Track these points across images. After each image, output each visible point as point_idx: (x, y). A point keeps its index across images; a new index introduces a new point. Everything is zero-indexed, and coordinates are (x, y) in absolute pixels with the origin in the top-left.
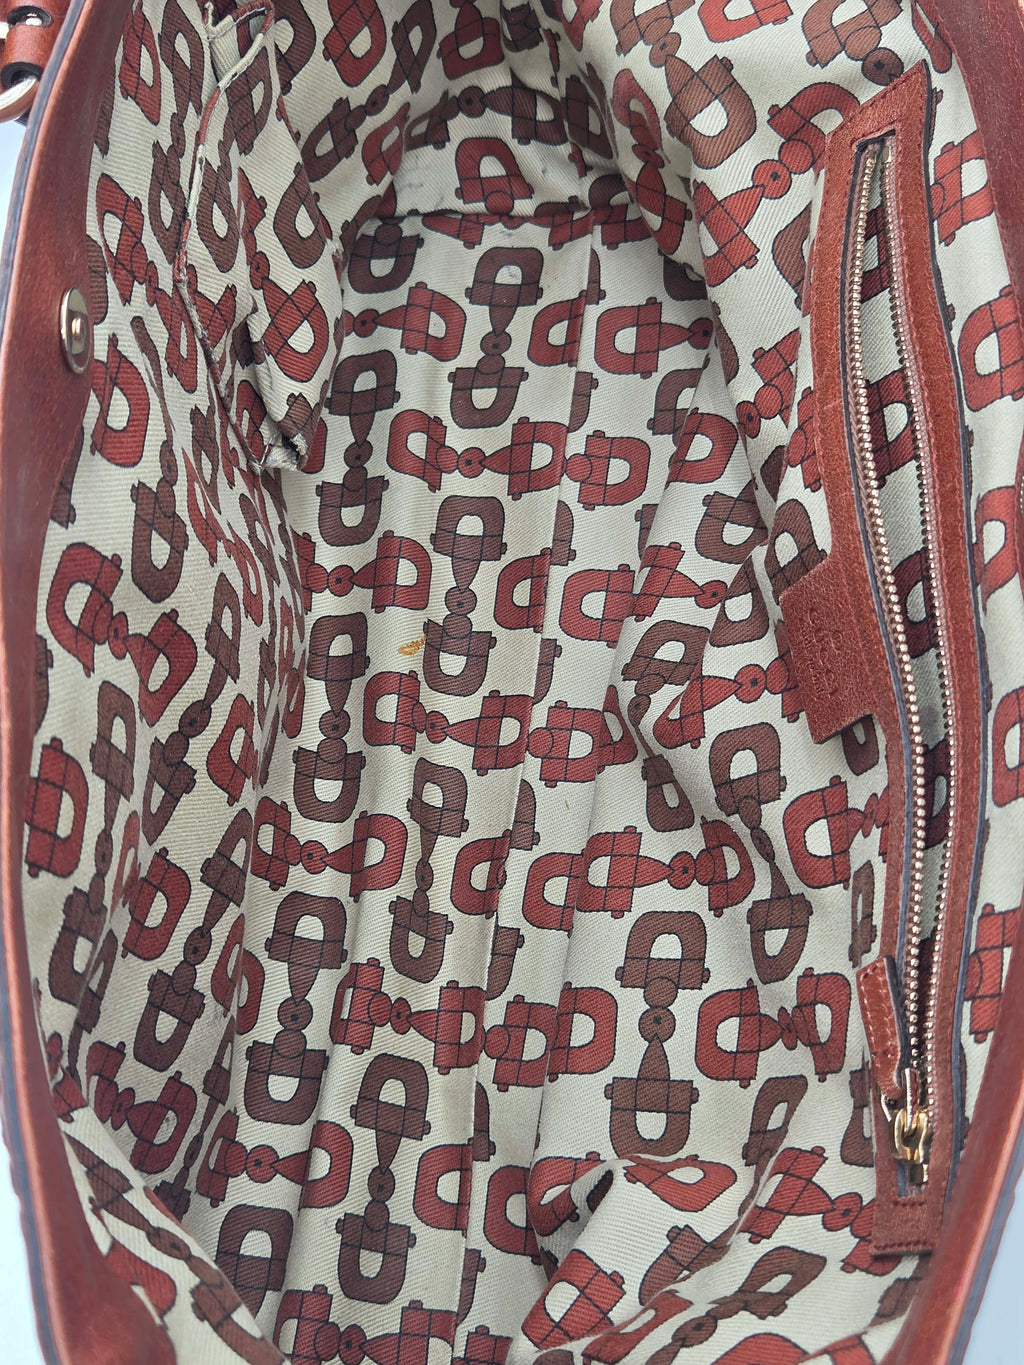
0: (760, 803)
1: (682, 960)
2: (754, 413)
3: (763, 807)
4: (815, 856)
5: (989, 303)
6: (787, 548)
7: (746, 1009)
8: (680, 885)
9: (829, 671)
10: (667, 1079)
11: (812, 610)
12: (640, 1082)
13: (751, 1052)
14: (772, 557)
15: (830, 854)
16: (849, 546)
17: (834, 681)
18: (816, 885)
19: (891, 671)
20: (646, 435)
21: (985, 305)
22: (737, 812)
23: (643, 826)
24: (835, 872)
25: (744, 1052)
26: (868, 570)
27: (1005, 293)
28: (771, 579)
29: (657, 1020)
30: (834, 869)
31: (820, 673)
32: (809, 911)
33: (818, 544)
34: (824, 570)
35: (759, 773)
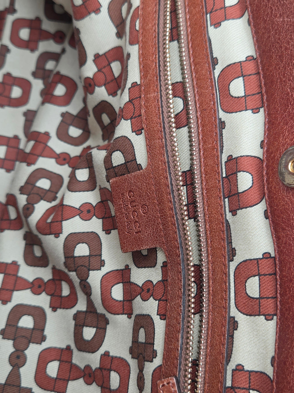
0: (89, 270)
1: (33, 329)
2: (92, 83)
3: (90, 272)
4: (115, 300)
5: (240, 62)
6: (118, 159)
7: (64, 358)
8: (36, 293)
9: (136, 222)
10: (19, 386)
11: (130, 191)
12: (5, 386)
13: (64, 380)
14: (108, 160)
15: (122, 300)
16: (159, 167)
17: (139, 227)
18: (113, 312)
19: (177, 231)
20: (31, 78)
21: (238, 63)
22: (75, 271)
23: (21, 261)
24: (124, 309)
25: (60, 379)
26: (169, 181)
27: (250, 59)
28: (106, 170)
29: (18, 357)
30: (123, 307)
31: (130, 222)
32: (107, 322)
33: (137, 160)
34: (141, 175)
35: (90, 256)
